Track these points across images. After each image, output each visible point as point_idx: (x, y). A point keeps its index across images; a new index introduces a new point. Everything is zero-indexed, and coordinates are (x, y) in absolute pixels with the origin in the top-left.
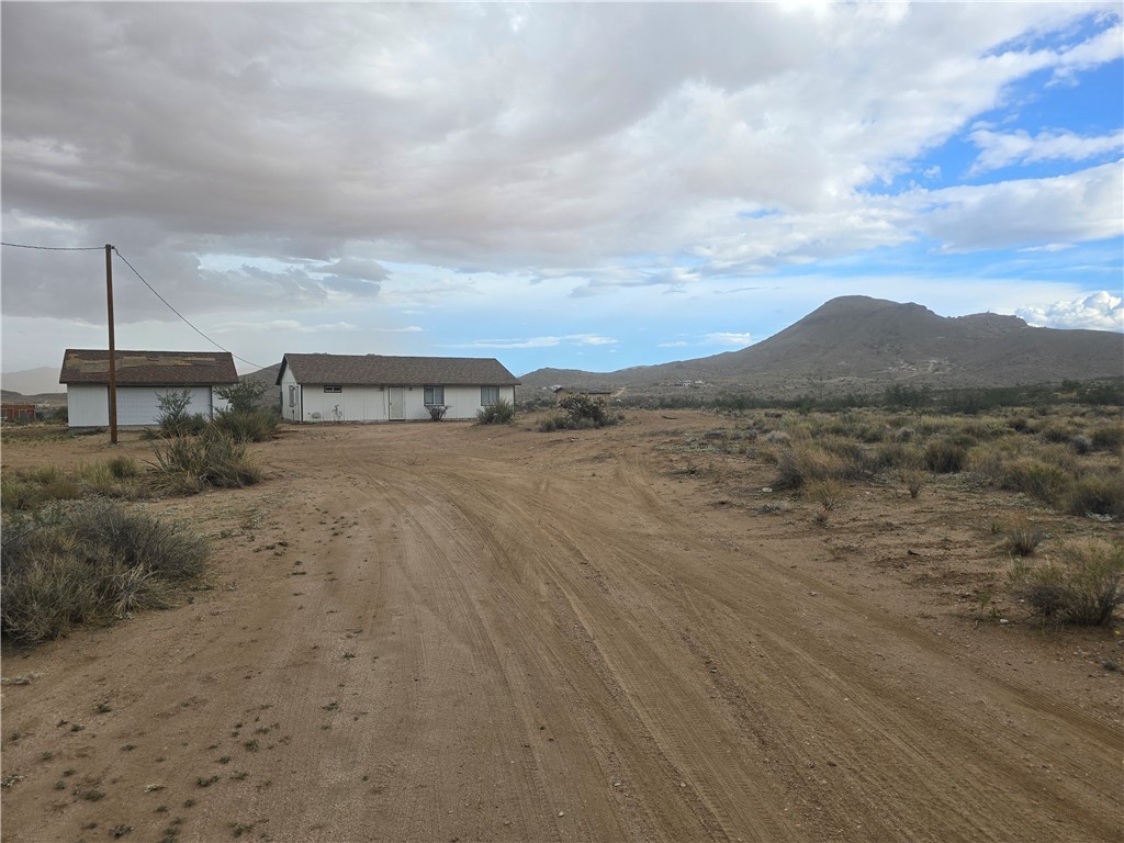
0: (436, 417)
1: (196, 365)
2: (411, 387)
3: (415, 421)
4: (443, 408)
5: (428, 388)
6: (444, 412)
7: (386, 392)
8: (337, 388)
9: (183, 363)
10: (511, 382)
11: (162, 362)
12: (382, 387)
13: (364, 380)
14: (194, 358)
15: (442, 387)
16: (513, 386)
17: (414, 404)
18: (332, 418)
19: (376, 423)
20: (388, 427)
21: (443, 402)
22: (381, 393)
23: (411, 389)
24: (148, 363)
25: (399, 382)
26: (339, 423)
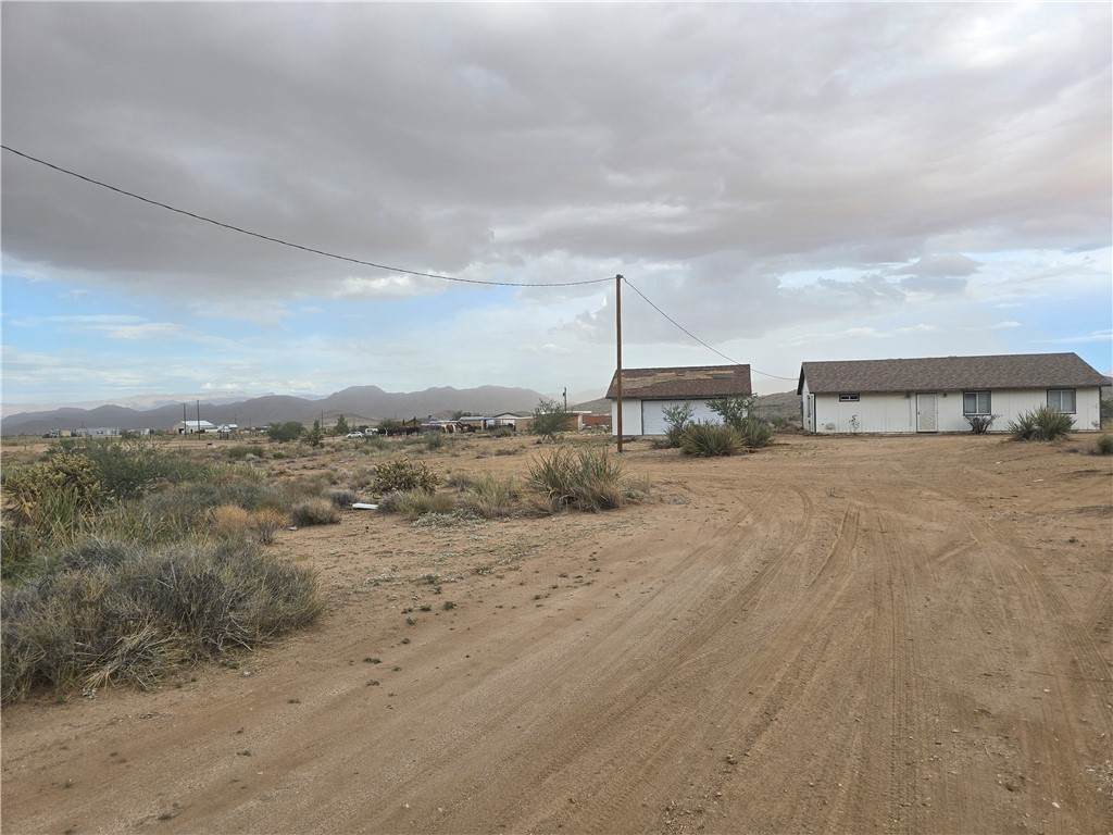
0: (979, 428)
1: (716, 378)
2: (945, 393)
3: (952, 434)
4: (988, 418)
5: (969, 393)
6: (989, 422)
7: (913, 400)
8: (855, 396)
9: (705, 377)
10: (1097, 382)
11: (688, 376)
12: (908, 394)
13: (887, 386)
14: (715, 372)
15: (988, 392)
16: (1099, 388)
17: (950, 413)
18: (848, 429)
19: (900, 435)
20: (915, 440)
21: (989, 410)
22: (907, 401)
23: (945, 395)
24: (675, 378)
25: (929, 387)
26: (855, 435)
